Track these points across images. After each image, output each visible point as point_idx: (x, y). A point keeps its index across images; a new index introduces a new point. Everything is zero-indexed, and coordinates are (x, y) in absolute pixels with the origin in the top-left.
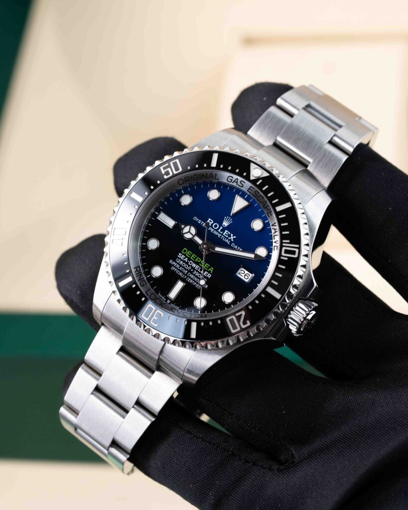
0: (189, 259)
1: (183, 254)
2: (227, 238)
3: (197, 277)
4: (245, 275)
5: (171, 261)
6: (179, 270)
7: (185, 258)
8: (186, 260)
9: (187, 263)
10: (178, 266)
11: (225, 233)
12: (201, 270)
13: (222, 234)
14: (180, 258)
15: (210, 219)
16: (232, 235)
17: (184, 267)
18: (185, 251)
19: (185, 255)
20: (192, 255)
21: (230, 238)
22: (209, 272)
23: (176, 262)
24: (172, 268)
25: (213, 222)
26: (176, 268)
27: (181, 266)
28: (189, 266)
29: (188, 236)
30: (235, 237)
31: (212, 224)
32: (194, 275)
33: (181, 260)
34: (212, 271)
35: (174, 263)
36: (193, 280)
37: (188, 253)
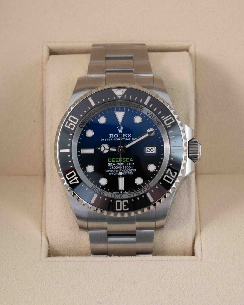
0: (116, 163)
1: (110, 163)
2: (127, 138)
3: (126, 169)
4: (151, 150)
5: (107, 171)
6: (115, 172)
7: (113, 164)
8: (114, 164)
9: (116, 166)
10: (112, 171)
11: (124, 136)
12: (126, 164)
13: (123, 138)
14: (110, 166)
15: (110, 135)
16: (128, 134)
17: (116, 169)
18: (110, 160)
19: (111, 162)
20: (115, 160)
21: (128, 137)
22: (131, 162)
23: (110, 169)
24: (110, 174)
25: (113, 135)
26: (112, 172)
27: (114, 169)
28: (118, 166)
29: (106, 151)
30: (131, 134)
31: (113, 136)
32: (125, 169)
33: (112, 166)
34: (132, 160)
35: (109, 171)
36: (126, 172)
37: (112, 160)
